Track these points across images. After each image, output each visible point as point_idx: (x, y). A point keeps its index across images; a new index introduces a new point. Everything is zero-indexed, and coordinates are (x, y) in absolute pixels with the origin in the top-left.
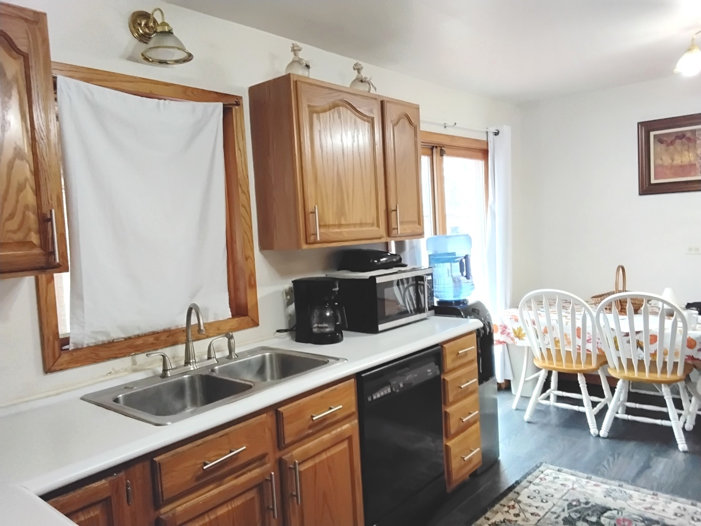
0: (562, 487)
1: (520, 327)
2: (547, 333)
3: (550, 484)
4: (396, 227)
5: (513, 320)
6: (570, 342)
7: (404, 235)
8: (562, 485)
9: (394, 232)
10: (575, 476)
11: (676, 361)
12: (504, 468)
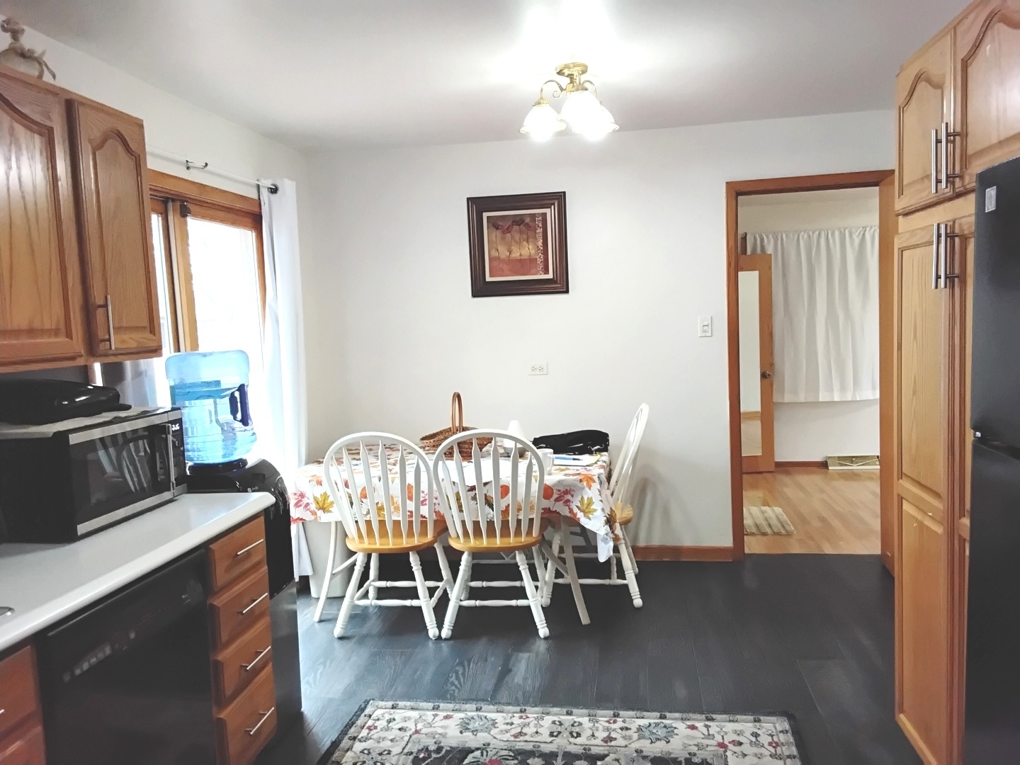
0: (402, 733)
1: (325, 493)
2: (366, 497)
3: (383, 734)
4: (107, 337)
5: (315, 483)
6: (398, 507)
7: (121, 352)
8: (400, 729)
9: (103, 347)
10: (417, 709)
11: (531, 517)
12: (312, 725)
